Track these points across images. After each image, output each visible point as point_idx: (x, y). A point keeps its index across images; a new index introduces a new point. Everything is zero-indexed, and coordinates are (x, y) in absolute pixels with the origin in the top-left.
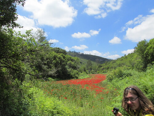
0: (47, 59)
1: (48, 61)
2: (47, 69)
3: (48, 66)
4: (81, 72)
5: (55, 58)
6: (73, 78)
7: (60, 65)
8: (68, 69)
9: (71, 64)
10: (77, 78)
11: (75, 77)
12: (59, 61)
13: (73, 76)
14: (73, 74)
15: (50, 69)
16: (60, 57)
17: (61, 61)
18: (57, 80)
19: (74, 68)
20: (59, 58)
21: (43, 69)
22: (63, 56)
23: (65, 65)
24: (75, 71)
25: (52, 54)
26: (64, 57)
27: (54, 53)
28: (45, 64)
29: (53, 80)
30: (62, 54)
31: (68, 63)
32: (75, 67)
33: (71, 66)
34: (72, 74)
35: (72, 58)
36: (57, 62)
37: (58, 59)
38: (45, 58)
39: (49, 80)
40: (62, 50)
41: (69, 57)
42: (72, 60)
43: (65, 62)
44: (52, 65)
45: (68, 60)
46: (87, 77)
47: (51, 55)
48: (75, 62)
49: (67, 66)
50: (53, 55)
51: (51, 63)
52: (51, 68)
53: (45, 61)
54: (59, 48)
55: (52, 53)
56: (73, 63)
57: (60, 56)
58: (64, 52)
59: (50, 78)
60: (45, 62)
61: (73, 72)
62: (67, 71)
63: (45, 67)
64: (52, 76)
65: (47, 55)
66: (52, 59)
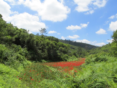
0: (42, 45)
1: (43, 47)
2: (41, 53)
3: (43, 50)
4: (71, 56)
5: (48, 44)
6: (63, 60)
7: (53, 50)
8: (58, 54)
10: (66, 60)
11: (65, 60)
12: (51, 47)
13: (63, 59)
14: (63, 57)
15: (43, 53)
16: (52, 44)
17: (53, 47)
18: (49, 62)
19: (65, 52)
20: (52, 45)
21: (38, 53)
22: (55, 43)
23: (56, 50)
26: (56, 44)
28: (40, 49)
29: (45, 61)
30: (54, 41)
31: (59, 48)
33: (61, 51)
34: (62, 57)
35: (64, 45)
36: (50, 48)
37: (50, 45)
38: (40, 45)
39: (42, 62)
40: (55, 38)
41: (61, 44)
42: (63, 47)
43: (56, 48)
44: (45, 50)
45: (60, 46)
46: (75, 60)
47: (45, 42)
48: (66, 48)
49: (58, 51)
50: (47, 42)
51: (45, 48)
52: (44, 52)
54: (53, 37)
56: (63, 49)
58: (57, 40)
59: (43, 60)
60: (40, 48)
62: (57, 55)
63: (40, 51)
64: (45, 59)
65: (42, 42)
66: (46, 45)
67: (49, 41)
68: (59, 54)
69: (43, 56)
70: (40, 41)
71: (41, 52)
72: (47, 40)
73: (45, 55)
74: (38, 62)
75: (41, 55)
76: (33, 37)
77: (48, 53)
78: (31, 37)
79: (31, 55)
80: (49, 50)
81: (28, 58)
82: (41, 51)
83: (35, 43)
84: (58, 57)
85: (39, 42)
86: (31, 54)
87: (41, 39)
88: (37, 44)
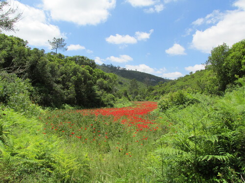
0: (62, 74)
1: (64, 78)
2: (62, 90)
3: (64, 85)
4: (120, 98)
5: (75, 72)
6: (105, 106)
7: (85, 84)
8: (97, 92)
9: (103, 84)
10: (112, 106)
11: (109, 104)
12: (83, 78)
13: (105, 103)
14: (105, 99)
15: (66, 90)
16: (84, 71)
17: (86, 77)
18: (78, 109)
19: (108, 90)
20: (83, 73)
21: (54, 90)
22: (89, 70)
23: (91, 85)
24: (110, 95)
25: (71, 66)
26: (91, 72)
27: (74, 65)
28: (58, 82)
29: (71, 108)
30: (87, 66)
31: (98, 81)
32: (110, 89)
33: (102, 87)
34: (103, 99)
35: (105, 75)
36: (79, 80)
37: (80, 75)
38: (58, 73)
39: (64, 108)
40: (88, 60)
41: (99, 72)
42: (105, 78)
43: (92, 80)
44: (70, 84)
45: (98, 77)
46: (128, 105)
47: (69, 67)
48: (111, 81)
49: (95, 87)
50: (73, 68)
51: (69, 81)
52: (68, 89)
53: (59, 77)
54: (83, 57)
55: (70, 64)
56: (105, 82)
57: (83, 69)
58: (93, 64)
59: (67, 106)
60: (59, 79)
61: (106, 97)
62: (95, 95)
63: (58, 87)
64: (70, 102)
65: (62, 68)
66: (71, 75)
67: (77, 66)
68: (99, 93)
69: (65, 98)
70: (58, 66)
71: (61, 88)
72: (73, 63)
73: (71, 96)
74: (56, 108)
75: (61, 95)
76: (42, 56)
77: (76, 91)
78: (39, 56)
79: (40, 94)
80: (77, 84)
81: (34, 100)
82: (60, 86)
83: (49, 69)
84: (96, 99)
85: (56, 67)
86: (40, 92)
87: (59, 62)
88: (53, 72)
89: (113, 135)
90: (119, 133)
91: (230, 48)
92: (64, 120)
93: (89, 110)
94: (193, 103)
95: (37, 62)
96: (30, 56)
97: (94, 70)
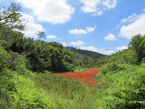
0: (44, 52)
1: (45, 55)
2: (44, 62)
3: (45, 59)
4: (77, 66)
5: (51, 51)
6: (69, 71)
7: (57, 58)
8: (64, 63)
9: (67, 58)
10: (73, 71)
11: (71, 70)
12: (56, 55)
13: (69, 70)
14: (69, 67)
16: (56, 50)
17: (58, 54)
18: (53, 73)
19: (71, 62)
20: (56, 52)
21: (39, 62)
22: (59, 50)
23: (61, 59)
24: (71, 65)
25: (49, 48)
27: (51, 47)
28: (42, 57)
29: (49, 72)
30: (58, 48)
31: (64, 56)
32: (71, 61)
33: (66, 60)
34: (68, 67)
35: (68, 53)
36: (54, 56)
37: (54, 53)
38: (42, 52)
39: (45, 73)
40: (59, 44)
41: (65, 51)
42: (68, 54)
43: (61, 56)
44: (49, 58)
45: (65, 54)
46: (82, 71)
47: (48, 49)
48: (72, 56)
49: (63, 60)
50: (50, 49)
51: (48, 56)
52: (47, 61)
53: (42, 54)
54: (56, 43)
55: (49, 47)
56: (69, 57)
57: (56, 49)
58: (61, 47)
59: (46, 71)
60: (42, 55)
62: (63, 65)
63: (41, 60)
64: (48, 69)
65: (44, 49)
66: (49, 53)
67: (52, 47)
68: (65, 63)
69: (46, 66)
70: (42, 48)
72: (50, 46)
73: (49, 65)
74: (41, 73)
75: (43, 65)
76: (33, 42)
77: (52, 62)
78: (31, 42)
79: (31, 64)
80: (52, 58)
81: (28, 68)
82: (43, 59)
83: (37, 50)
84: (64, 67)
85: (41, 49)
86: (31, 63)
87: (42, 45)
88: (39, 51)
89: (75, 88)
90: (78, 88)
91: (143, 36)
92: (46, 79)
93: (59, 74)
94: (122, 70)
95: (30, 45)
96: (26, 42)
97: (62, 50)
